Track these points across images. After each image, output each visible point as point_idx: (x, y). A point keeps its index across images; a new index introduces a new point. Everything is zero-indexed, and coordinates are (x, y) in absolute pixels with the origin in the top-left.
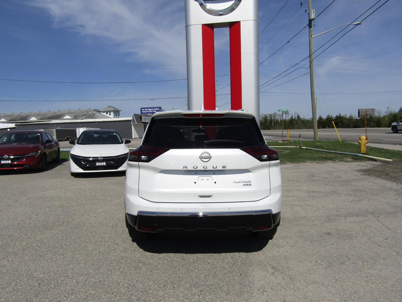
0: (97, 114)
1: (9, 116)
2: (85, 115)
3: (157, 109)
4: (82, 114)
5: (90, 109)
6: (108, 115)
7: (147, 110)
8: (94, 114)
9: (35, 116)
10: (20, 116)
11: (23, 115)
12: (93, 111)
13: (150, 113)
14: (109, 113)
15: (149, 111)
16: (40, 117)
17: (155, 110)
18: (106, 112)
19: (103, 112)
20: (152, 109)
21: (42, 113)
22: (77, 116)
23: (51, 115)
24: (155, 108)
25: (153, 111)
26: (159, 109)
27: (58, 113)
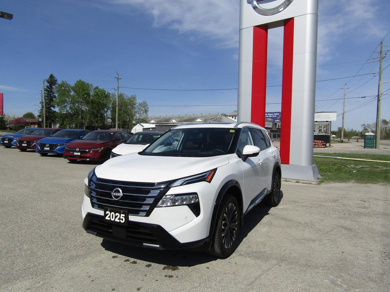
0: (224, 118)
1: (157, 119)
2: (213, 119)
3: (277, 114)
4: (211, 118)
5: (218, 113)
6: (233, 119)
7: (267, 115)
8: (221, 118)
9: (175, 118)
10: (165, 118)
11: (167, 118)
12: (221, 115)
13: (270, 117)
14: (234, 117)
15: (269, 115)
16: (179, 120)
17: (275, 115)
18: (232, 117)
19: (230, 117)
20: (272, 114)
21: (181, 117)
22: (207, 119)
23: (187, 118)
24: (275, 113)
25: (273, 116)
26: (279, 114)
27: (192, 116)
